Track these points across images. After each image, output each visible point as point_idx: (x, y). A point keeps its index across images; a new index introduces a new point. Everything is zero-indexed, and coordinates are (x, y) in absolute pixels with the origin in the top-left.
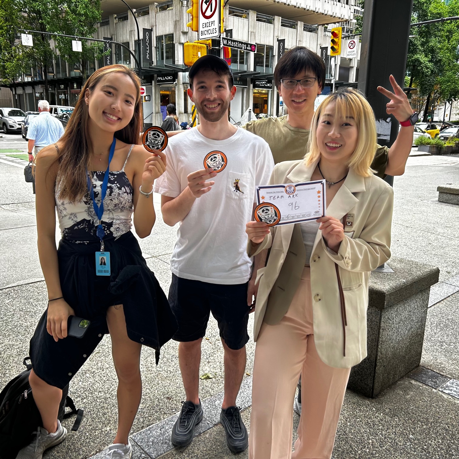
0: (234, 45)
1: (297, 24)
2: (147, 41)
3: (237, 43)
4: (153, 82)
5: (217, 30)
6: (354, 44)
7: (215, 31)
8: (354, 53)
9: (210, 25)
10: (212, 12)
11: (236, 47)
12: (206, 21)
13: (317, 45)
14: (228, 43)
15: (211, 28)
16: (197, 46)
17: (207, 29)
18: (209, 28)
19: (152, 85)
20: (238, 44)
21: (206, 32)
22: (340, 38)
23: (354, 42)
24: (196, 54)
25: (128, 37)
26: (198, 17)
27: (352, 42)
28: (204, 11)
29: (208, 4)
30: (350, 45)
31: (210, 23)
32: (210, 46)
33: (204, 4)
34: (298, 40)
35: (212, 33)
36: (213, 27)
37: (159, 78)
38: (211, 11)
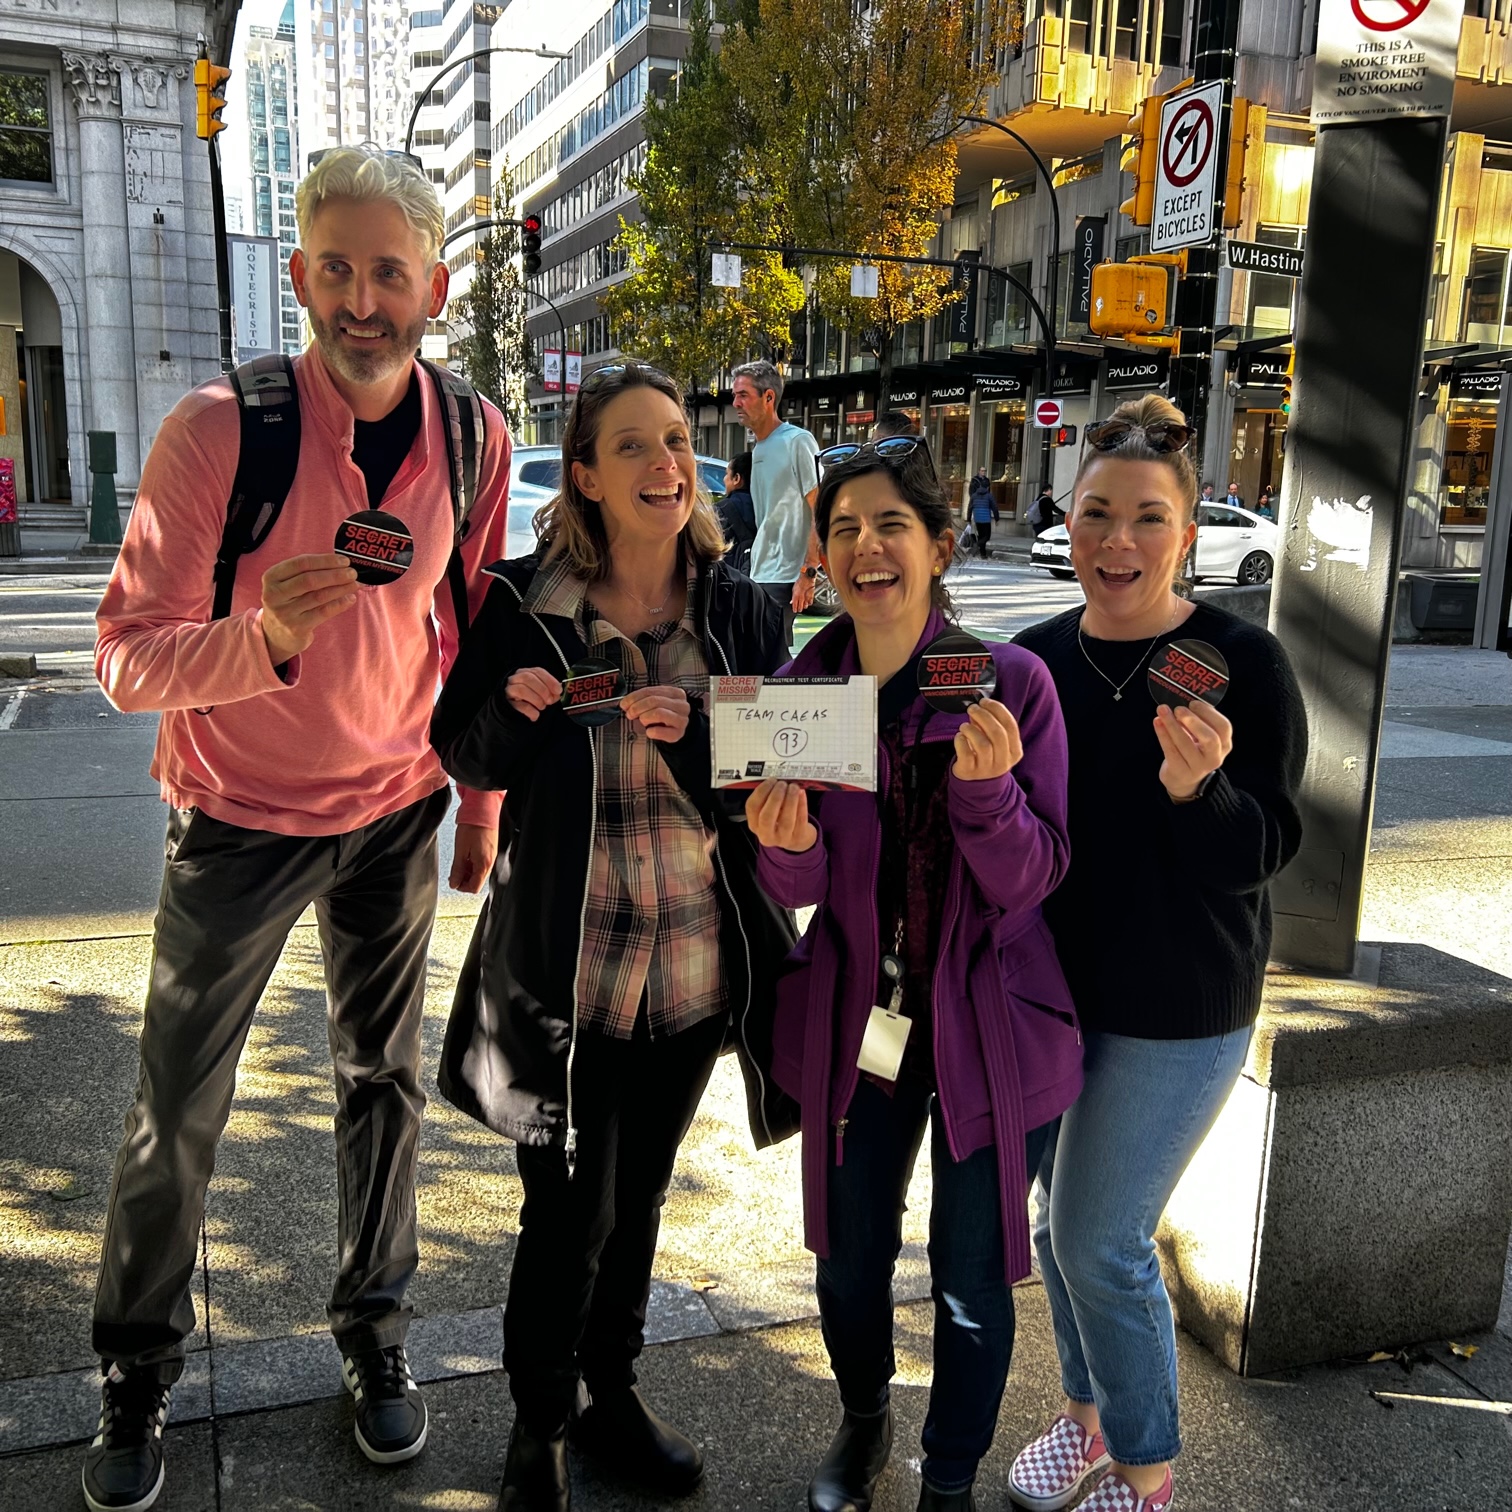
0: (1271, 262)
2: (1088, 254)
3: (1281, 258)
4: (1094, 384)
5: (1207, 219)
7: (1199, 223)
9: (1188, 205)
10: (1195, 165)
11: (1277, 269)
12: (1179, 192)
14: (1247, 256)
15: (1191, 214)
16: (1133, 272)
17: (1176, 217)
18: (1183, 214)
19: (1089, 393)
20: (1284, 261)
21: (1173, 227)
24: (1128, 299)
25: (1030, 245)
26: (1153, 183)
28: (1171, 164)
29: (1185, 139)
31: (1188, 199)
32: (1181, 271)
33: (1173, 139)
35: (1191, 228)
36: (1196, 210)
37: (1115, 372)
38: (1194, 161)
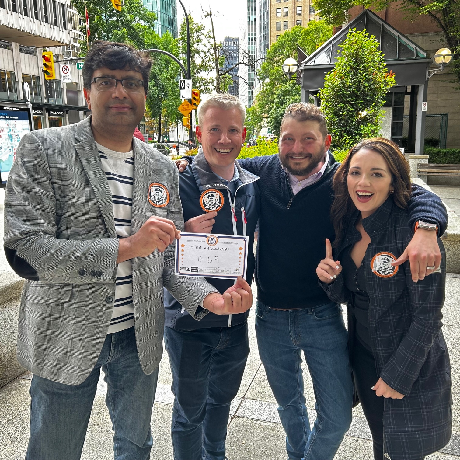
1: (11, 45)
6: (67, 68)
8: (68, 78)
13: (38, 67)
22: (52, 62)
23: (67, 67)
27: (66, 67)
30: (64, 70)
34: (15, 61)
